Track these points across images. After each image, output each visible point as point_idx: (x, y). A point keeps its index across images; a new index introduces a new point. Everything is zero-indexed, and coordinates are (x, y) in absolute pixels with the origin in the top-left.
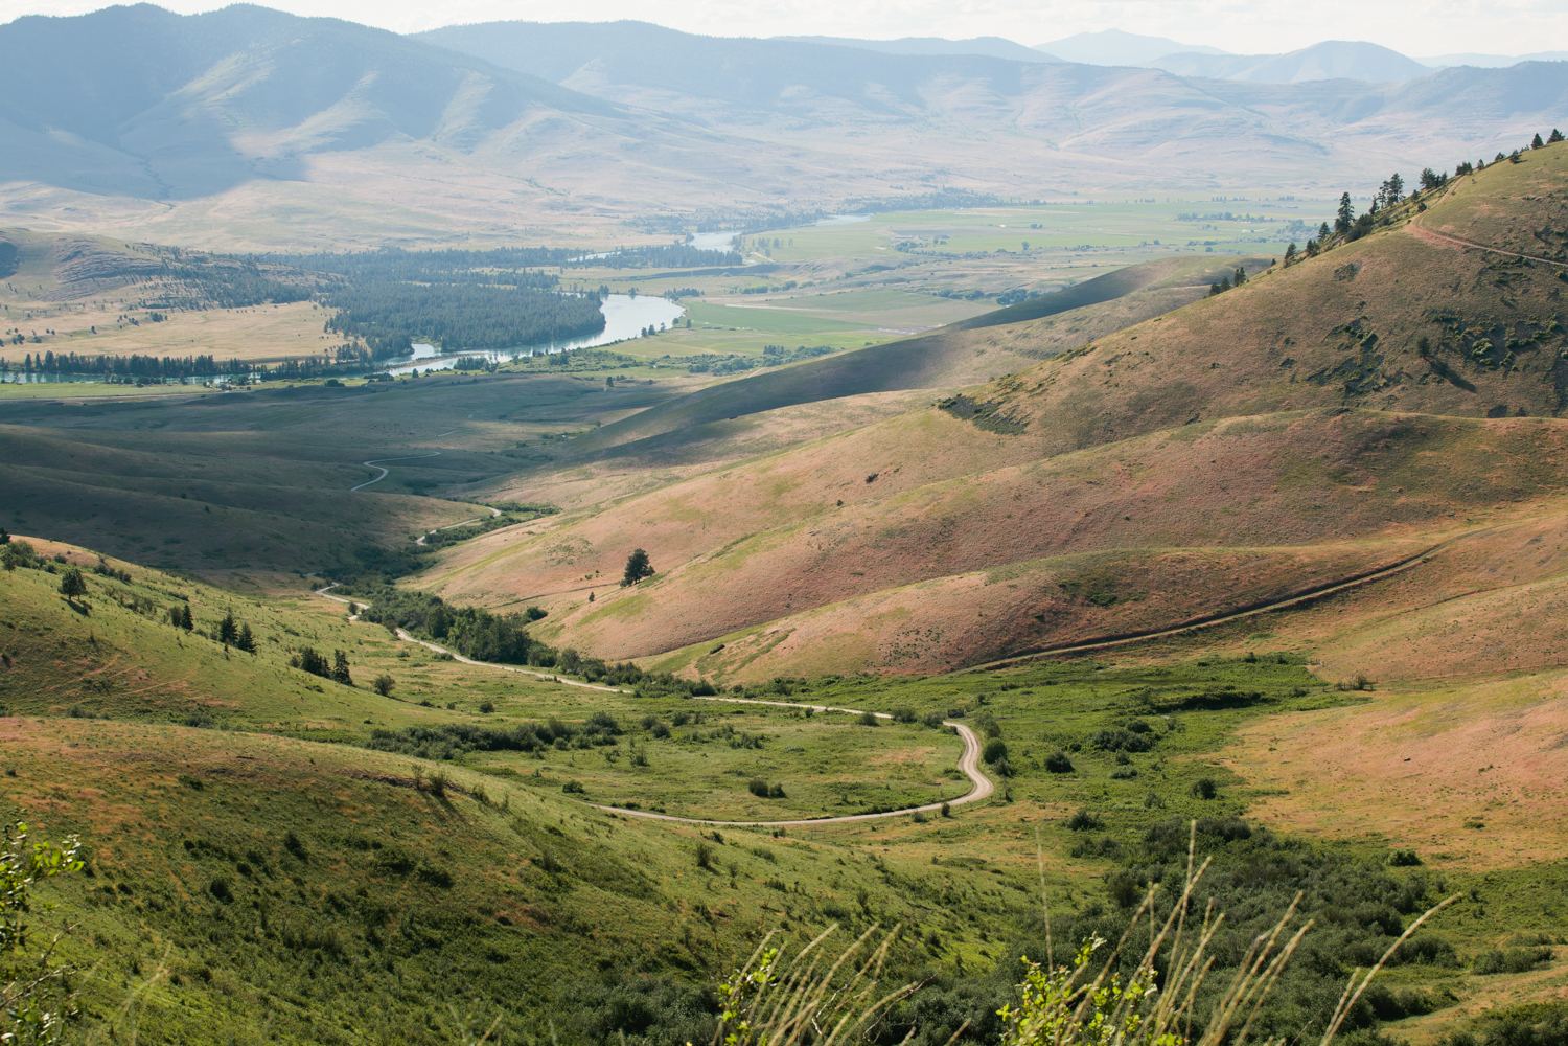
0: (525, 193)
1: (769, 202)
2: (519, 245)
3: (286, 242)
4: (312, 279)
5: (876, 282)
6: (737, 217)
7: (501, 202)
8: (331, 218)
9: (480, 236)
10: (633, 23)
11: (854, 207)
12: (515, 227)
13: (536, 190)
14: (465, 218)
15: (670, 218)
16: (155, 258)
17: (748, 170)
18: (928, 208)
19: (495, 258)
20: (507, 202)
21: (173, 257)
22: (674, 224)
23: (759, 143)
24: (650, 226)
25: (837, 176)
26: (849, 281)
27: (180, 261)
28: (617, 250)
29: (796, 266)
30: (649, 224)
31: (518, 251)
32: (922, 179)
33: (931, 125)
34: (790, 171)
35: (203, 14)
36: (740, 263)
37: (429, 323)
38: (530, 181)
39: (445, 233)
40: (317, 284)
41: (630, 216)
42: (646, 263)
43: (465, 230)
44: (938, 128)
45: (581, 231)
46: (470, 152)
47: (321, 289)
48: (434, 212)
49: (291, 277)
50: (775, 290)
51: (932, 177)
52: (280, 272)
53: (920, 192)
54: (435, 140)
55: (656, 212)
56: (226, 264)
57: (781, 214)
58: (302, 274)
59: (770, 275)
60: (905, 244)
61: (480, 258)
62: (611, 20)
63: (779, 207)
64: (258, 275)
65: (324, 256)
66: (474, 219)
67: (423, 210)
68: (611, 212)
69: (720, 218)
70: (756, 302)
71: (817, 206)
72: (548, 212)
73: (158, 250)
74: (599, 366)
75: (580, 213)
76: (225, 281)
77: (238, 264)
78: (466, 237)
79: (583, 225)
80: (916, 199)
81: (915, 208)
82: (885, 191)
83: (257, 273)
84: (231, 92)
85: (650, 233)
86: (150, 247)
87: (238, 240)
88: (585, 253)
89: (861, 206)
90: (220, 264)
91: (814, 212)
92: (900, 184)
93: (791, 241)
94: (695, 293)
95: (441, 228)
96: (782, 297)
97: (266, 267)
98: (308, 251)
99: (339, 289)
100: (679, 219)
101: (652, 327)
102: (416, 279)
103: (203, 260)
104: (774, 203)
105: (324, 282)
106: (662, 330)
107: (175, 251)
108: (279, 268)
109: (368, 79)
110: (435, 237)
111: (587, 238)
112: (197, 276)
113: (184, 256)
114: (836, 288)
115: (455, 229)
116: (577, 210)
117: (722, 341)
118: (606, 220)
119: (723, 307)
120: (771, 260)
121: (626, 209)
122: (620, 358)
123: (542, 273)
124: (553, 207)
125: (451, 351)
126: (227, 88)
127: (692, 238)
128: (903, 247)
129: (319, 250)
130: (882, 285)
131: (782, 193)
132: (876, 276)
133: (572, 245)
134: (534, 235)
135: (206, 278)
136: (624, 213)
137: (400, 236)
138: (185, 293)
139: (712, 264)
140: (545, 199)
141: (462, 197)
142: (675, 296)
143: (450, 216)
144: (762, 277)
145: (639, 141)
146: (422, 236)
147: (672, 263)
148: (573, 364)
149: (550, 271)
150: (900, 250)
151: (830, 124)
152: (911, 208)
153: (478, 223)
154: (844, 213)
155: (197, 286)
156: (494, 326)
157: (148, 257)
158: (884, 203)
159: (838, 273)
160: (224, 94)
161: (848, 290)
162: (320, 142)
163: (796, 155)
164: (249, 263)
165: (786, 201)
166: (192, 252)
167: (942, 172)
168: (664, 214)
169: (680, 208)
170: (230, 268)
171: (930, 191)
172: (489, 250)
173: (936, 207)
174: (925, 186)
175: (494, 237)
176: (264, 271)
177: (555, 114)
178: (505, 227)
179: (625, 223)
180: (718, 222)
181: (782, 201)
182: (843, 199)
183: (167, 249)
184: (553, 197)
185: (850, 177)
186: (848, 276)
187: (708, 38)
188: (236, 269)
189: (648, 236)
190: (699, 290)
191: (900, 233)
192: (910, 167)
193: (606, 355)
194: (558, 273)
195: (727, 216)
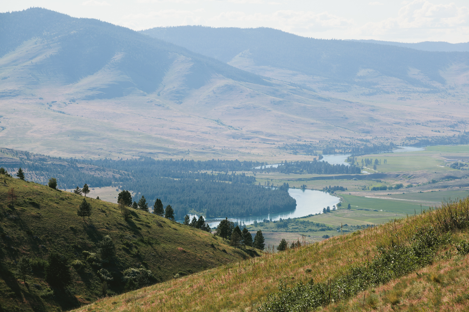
0: (216, 128)
1: (361, 138)
2: (222, 158)
3: (81, 152)
4: (111, 174)
5: (454, 186)
6: (344, 146)
7: (203, 133)
8: (104, 139)
9: (196, 153)
10: (267, 29)
11: (412, 142)
12: (215, 148)
13: (222, 126)
14: (185, 142)
15: (305, 145)
16: (15, 158)
17: (347, 118)
18: (457, 143)
19: (211, 165)
20: (206, 133)
21: (26, 157)
22: (308, 149)
23: (351, 102)
24: (295, 149)
25: (399, 123)
26: (433, 185)
27: (29, 160)
28: (282, 163)
29: (398, 176)
30: (293, 149)
31: (222, 162)
32: (451, 126)
33: (449, 94)
34: (372, 119)
35: (13, 13)
36: (359, 172)
37: (193, 201)
38: (217, 121)
39: (174, 150)
40: (114, 177)
41: (281, 143)
42: (302, 171)
43: (186, 149)
44: (454, 96)
45: (254, 151)
46: (181, 103)
47: (116, 180)
48: (166, 138)
49: (98, 172)
50: (391, 188)
51: (456, 125)
52: (91, 169)
53: (451, 134)
54: (159, 95)
55: (295, 142)
56: (58, 163)
57: (370, 145)
58: (104, 170)
59: (382, 180)
60: (457, 164)
61: (201, 165)
62: (254, 27)
63: (367, 141)
64: (78, 170)
65: (106, 161)
66: (190, 142)
67: (159, 136)
68: (269, 140)
69: (334, 146)
70: (382, 195)
71: (390, 141)
72: (232, 140)
73: (17, 153)
74: (307, 229)
75: (250, 141)
76: (59, 173)
77: (65, 163)
78: (188, 152)
79: (255, 148)
80: (449, 138)
81: (449, 143)
82: (429, 133)
83: (77, 169)
84: (34, 61)
85: (295, 153)
86: (11, 151)
87: (51, 150)
88: (262, 164)
89: (417, 141)
90: (55, 162)
91: (389, 144)
92: (437, 129)
93: (385, 161)
94: (342, 189)
95: (171, 147)
96: (397, 193)
97: (83, 166)
98: (96, 157)
99: (127, 180)
100: (310, 146)
101: (328, 207)
102: (169, 175)
103: (44, 160)
104: (364, 138)
105: (118, 176)
106: (334, 210)
107: (27, 154)
108: (90, 166)
109: (118, 57)
110: (170, 153)
111: (258, 155)
112: (42, 169)
113: (33, 157)
114: (429, 188)
115: (179, 148)
116: (249, 139)
117: (372, 217)
118: (268, 146)
119: (363, 197)
120: (377, 171)
121: (278, 139)
122: (318, 225)
123: (244, 174)
124: (234, 137)
125: (212, 218)
126: (32, 59)
127: (322, 157)
128: (455, 166)
129: (103, 157)
130: (458, 188)
131: (368, 132)
132: (452, 182)
133: (254, 159)
134: (228, 153)
135: (48, 171)
136: (278, 141)
137: (148, 151)
138: (36, 179)
139: (343, 173)
140: (229, 132)
141: (179, 129)
142: (331, 191)
143: (175, 140)
144: (378, 181)
145: (281, 99)
146: (161, 151)
147: (320, 172)
148: (291, 228)
149: (249, 174)
150: (454, 168)
151: (388, 93)
152: (446, 144)
153: (193, 145)
154: (407, 145)
155: (43, 175)
156: (233, 204)
157: (11, 157)
158: (430, 140)
159: (425, 180)
160: (30, 62)
161: (437, 190)
162: (90, 93)
163: (373, 110)
164: (72, 163)
165: (371, 138)
166: (37, 155)
167: (462, 122)
168: (301, 143)
169: (309, 140)
170: (61, 165)
171: (457, 134)
172: (204, 160)
173: (462, 143)
174: (453, 131)
175: (204, 153)
176: (81, 168)
177: (230, 82)
178: (210, 148)
179: (279, 148)
180: (333, 149)
181: (369, 137)
182: (405, 137)
183: (22, 152)
184: (234, 131)
185: (407, 124)
186: (434, 182)
187: (312, 39)
188: (65, 166)
189: (294, 156)
190: (345, 187)
191: (448, 157)
192: (442, 119)
193: (308, 222)
194: (253, 175)
195: (338, 145)
